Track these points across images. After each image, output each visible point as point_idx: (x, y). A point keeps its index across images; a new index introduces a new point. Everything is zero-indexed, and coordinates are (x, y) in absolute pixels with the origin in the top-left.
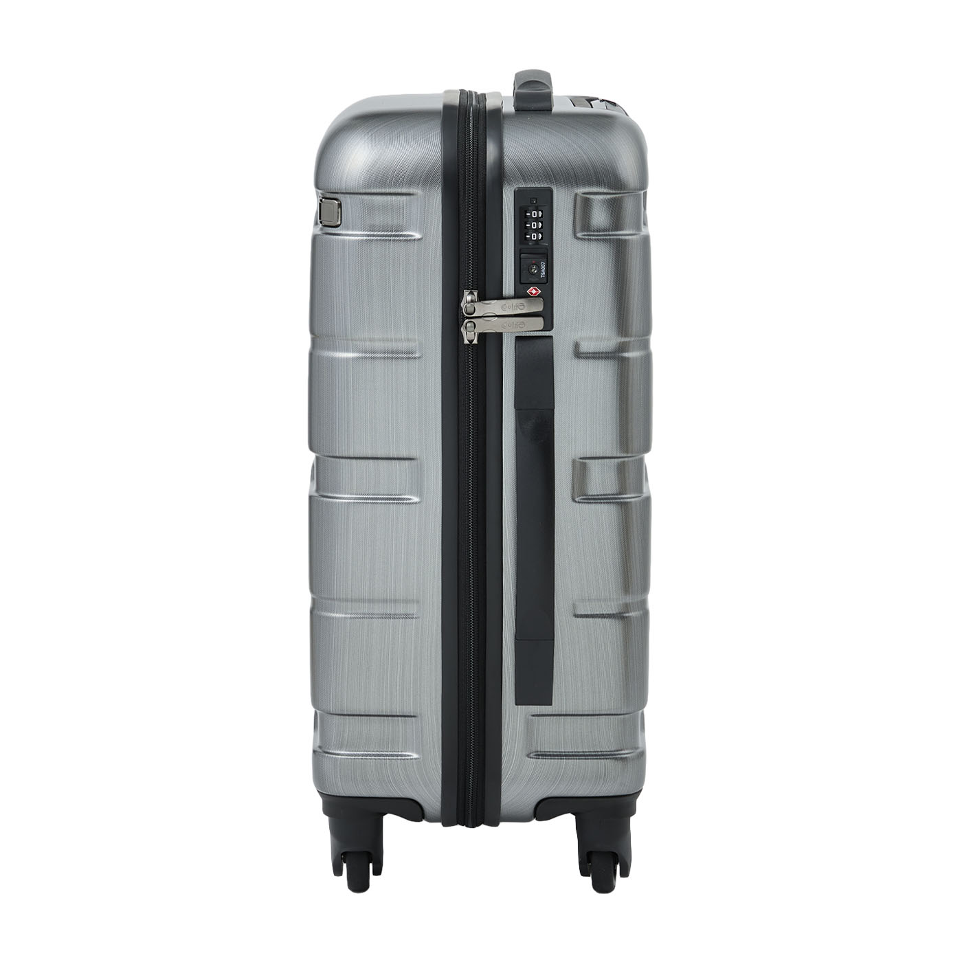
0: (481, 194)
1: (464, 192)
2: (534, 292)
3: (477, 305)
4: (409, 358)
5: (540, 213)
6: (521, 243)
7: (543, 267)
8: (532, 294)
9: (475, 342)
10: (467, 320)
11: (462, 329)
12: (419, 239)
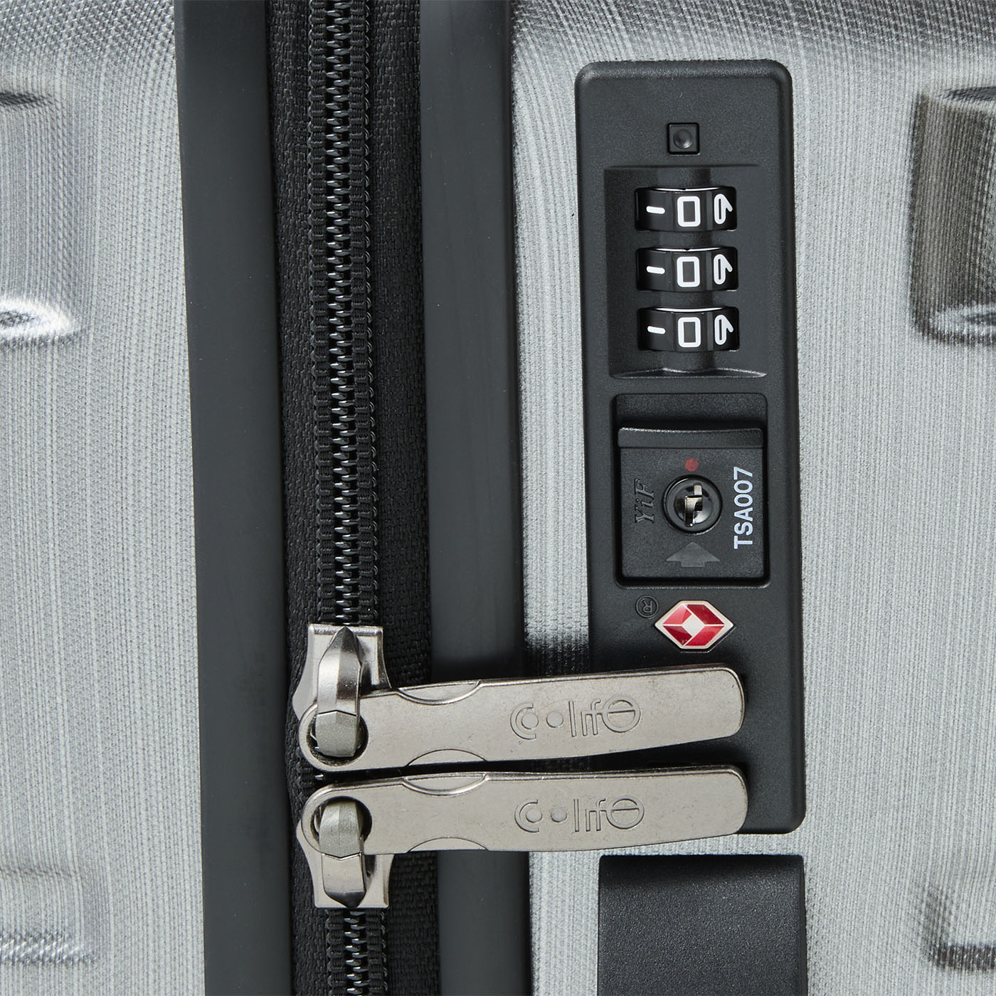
0: (388, 104)
1: (300, 91)
2: (694, 626)
3: (378, 709)
4: (33, 961)
5: (722, 205)
6: (618, 367)
7: (744, 493)
8: (683, 636)
9: (376, 898)
10: (324, 793)
11: (303, 834)
12: (66, 342)
